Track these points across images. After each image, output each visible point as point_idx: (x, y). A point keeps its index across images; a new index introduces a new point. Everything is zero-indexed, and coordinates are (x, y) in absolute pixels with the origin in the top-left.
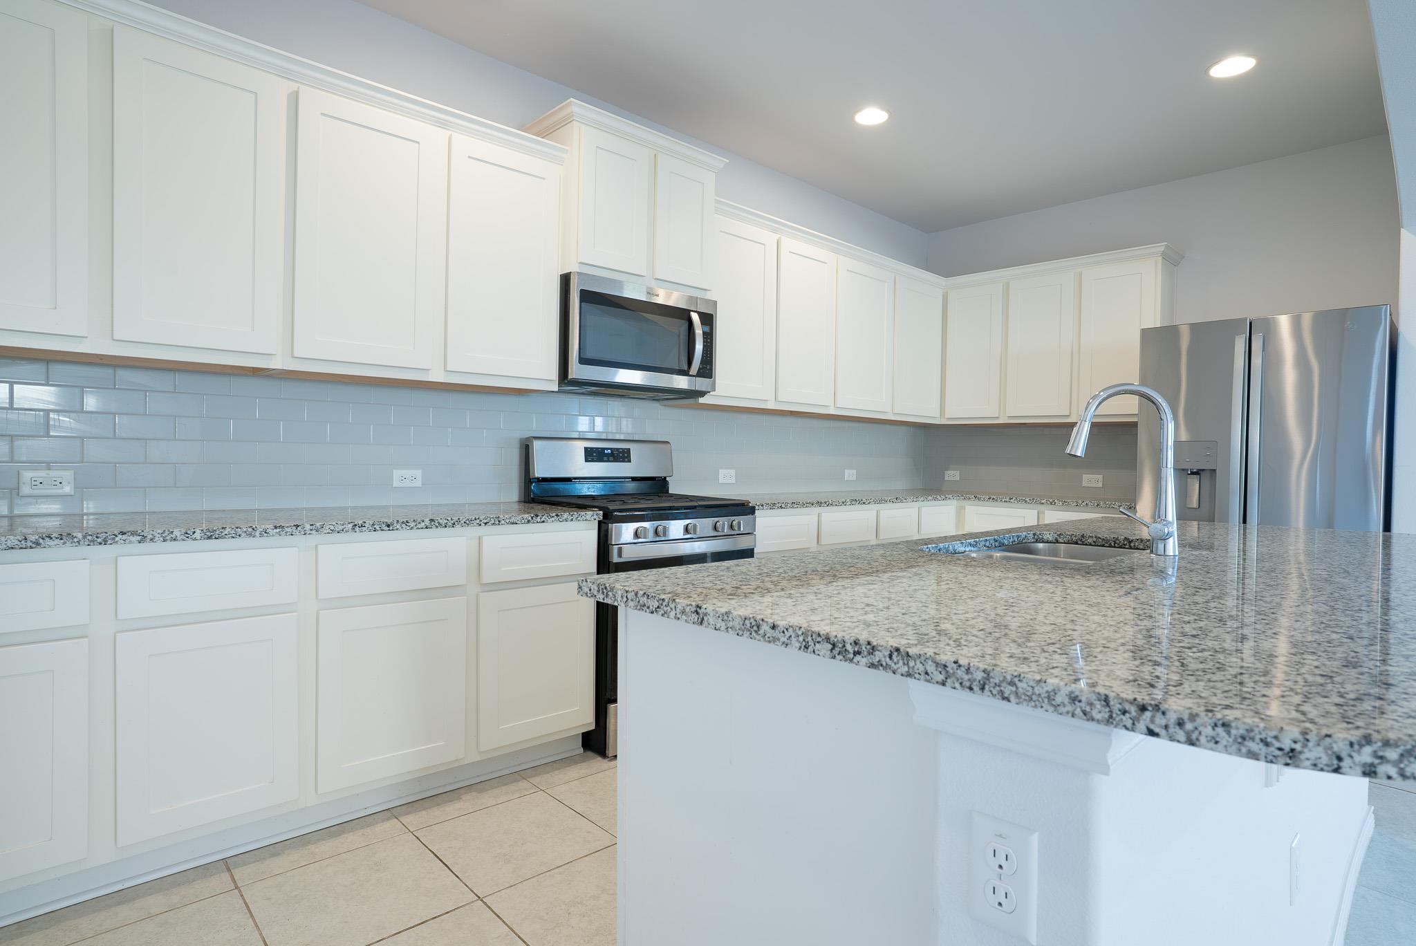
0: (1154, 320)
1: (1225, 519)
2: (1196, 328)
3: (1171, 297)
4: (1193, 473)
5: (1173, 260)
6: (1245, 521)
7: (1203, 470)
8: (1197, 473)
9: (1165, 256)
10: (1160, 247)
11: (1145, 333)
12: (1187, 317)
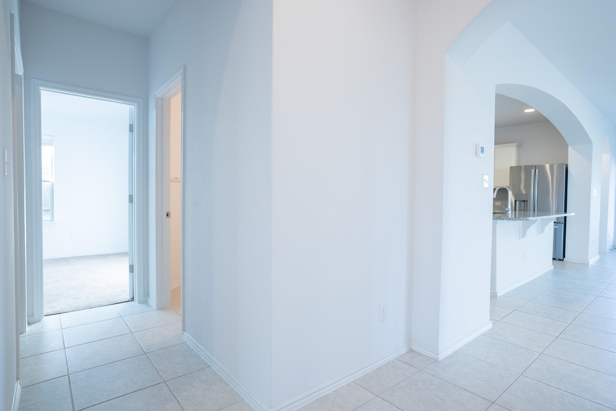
0: (514, 164)
1: (530, 211)
2: (525, 166)
3: (519, 159)
4: (522, 201)
5: (519, 146)
6: (534, 211)
7: (525, 201)
8: (524, 201)
9: (517, 146)
10: (516, 144)
11: (512, 168)
12: (523, 163)
